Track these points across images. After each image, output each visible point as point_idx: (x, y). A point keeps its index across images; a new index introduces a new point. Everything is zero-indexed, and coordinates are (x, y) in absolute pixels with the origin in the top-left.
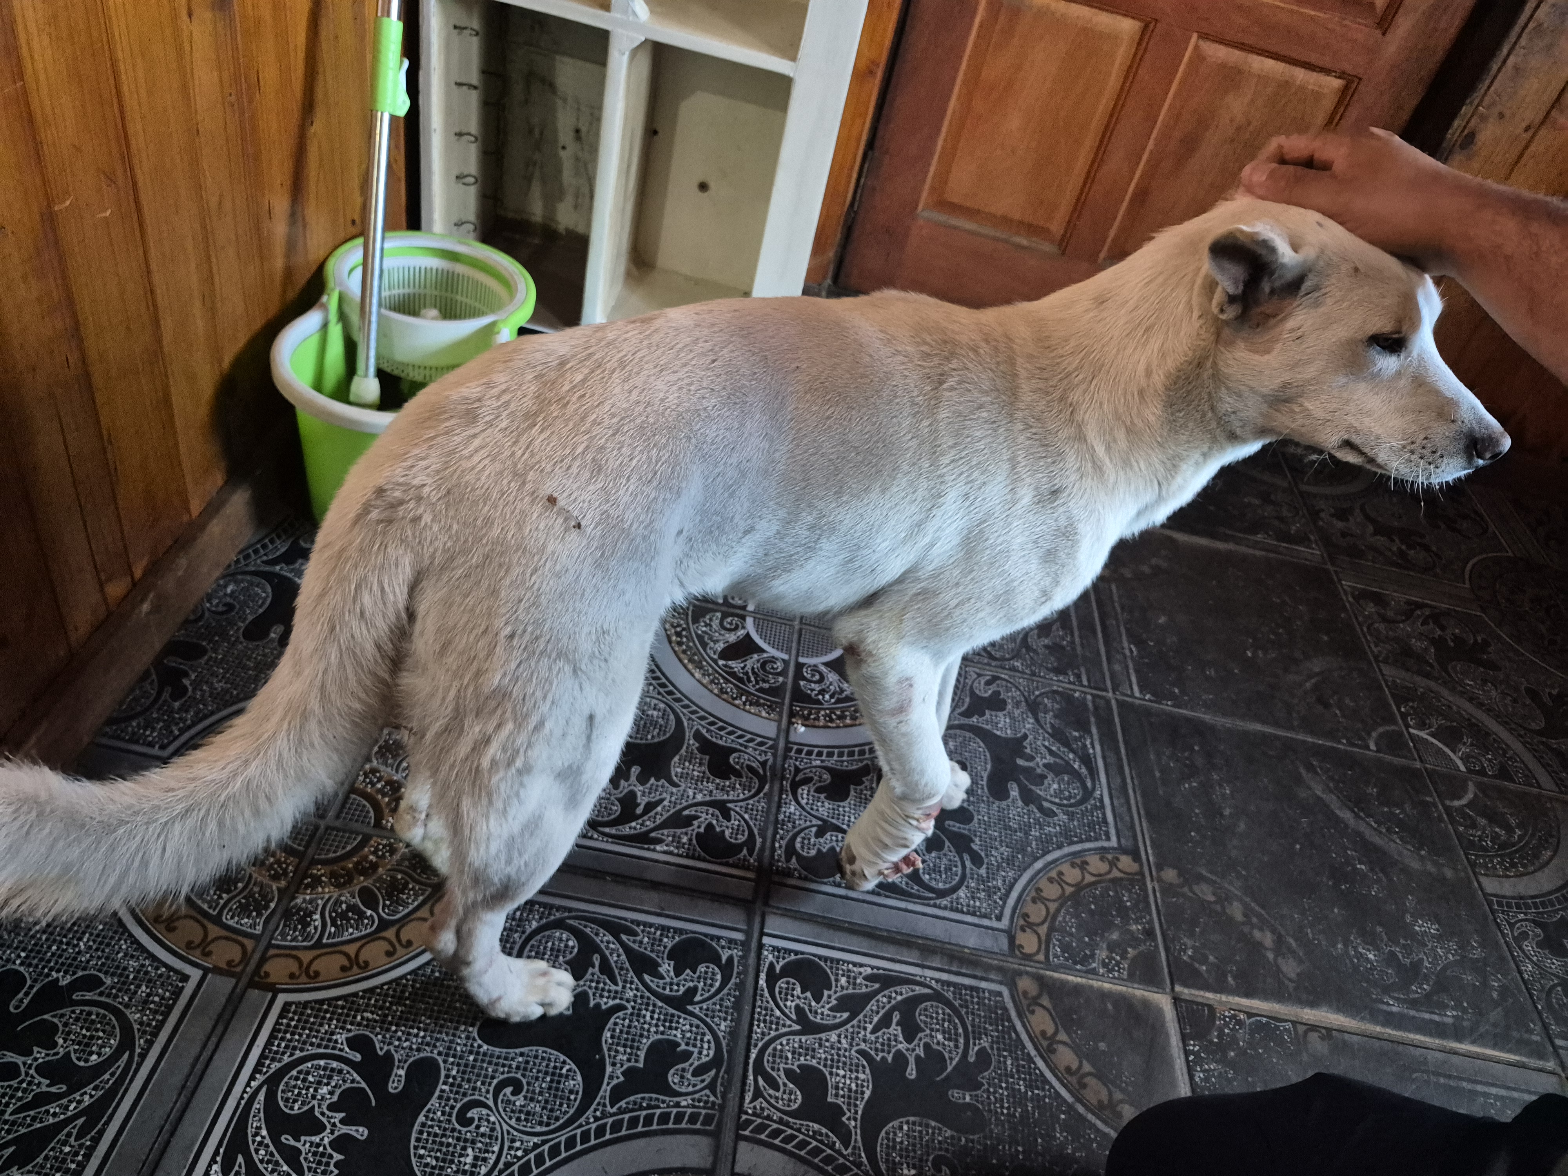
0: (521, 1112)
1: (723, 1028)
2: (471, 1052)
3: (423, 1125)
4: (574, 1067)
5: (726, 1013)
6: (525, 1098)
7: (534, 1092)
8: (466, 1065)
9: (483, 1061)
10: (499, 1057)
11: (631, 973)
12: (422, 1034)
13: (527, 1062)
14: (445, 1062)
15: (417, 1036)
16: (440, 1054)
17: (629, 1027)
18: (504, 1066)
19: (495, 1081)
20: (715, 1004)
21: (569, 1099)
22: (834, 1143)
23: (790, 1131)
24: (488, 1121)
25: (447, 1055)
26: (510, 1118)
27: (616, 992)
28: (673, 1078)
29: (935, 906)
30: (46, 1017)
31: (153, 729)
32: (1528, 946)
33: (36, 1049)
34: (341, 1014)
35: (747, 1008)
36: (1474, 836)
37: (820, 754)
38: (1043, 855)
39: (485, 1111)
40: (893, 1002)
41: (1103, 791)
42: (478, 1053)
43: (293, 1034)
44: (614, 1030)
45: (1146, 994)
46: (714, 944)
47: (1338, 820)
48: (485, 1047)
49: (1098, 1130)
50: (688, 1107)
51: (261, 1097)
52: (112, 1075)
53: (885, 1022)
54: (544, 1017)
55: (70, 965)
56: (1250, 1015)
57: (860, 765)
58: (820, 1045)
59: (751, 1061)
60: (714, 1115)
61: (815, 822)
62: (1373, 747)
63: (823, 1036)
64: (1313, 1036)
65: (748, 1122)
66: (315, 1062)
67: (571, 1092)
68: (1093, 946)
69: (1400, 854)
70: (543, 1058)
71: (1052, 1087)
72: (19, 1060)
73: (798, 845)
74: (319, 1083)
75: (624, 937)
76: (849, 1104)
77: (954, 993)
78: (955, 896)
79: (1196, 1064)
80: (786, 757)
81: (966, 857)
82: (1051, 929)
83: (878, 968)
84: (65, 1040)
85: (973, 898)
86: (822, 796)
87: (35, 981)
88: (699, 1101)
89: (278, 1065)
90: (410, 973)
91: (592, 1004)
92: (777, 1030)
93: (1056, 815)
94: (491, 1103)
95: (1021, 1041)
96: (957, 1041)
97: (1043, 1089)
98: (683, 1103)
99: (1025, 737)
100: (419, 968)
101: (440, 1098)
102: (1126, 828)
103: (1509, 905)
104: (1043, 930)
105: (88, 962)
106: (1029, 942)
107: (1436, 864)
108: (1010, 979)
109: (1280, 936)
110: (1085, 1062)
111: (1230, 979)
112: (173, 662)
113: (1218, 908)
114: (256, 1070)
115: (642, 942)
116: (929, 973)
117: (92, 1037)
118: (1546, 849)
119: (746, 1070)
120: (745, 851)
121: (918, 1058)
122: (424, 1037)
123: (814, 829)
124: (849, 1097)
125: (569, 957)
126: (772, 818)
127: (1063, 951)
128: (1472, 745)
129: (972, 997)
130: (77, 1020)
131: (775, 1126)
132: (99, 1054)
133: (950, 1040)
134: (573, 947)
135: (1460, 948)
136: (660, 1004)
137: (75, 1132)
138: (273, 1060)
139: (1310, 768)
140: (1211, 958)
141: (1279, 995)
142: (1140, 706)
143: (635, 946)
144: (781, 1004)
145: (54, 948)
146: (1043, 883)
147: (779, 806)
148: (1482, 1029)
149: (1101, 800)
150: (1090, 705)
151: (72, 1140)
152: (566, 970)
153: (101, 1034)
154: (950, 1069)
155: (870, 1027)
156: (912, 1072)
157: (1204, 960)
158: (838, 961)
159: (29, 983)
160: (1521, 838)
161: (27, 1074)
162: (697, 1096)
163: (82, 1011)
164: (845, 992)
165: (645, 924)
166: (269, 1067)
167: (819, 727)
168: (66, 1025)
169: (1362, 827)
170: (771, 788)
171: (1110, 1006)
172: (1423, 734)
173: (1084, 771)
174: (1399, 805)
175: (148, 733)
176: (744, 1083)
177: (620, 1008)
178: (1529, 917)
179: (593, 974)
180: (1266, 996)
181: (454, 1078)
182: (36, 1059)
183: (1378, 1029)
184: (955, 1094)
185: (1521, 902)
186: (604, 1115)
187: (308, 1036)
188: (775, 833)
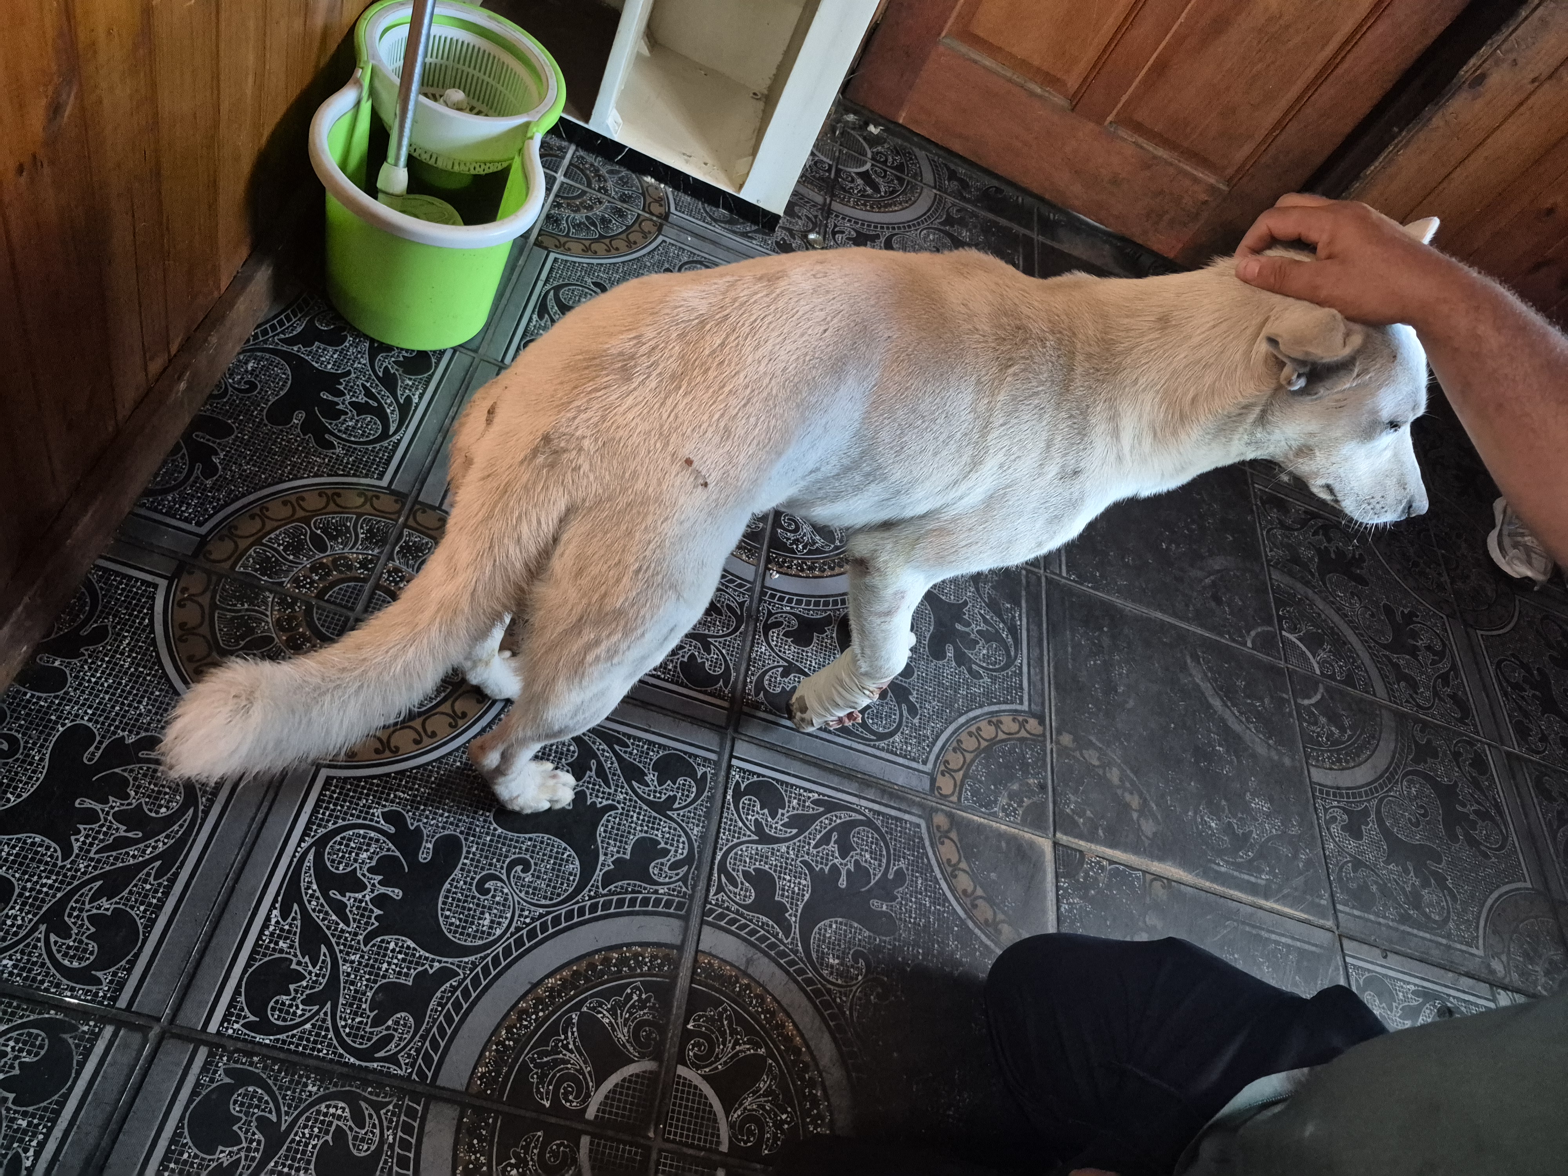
0: (529, 887)
1: (695, 832)
2: (488, 834)
3: (449, 891)
4: (573, 853)
5: (699, 820)
6: (533, 875)
7: (540, 871)
8: (484, 844)
9: (498, 842)
10: (511, 840)
11: (622, 779)
12: (446, 814)
13: (535, 846)
14: (466, 839)
15: (442, 815)
16: (462, 832)
17: (619, 824)
18: (515, 847)
19: (508, 860)
20: (689, 812)
21: (568, 879)
22: (778, 934)
23: (743, 921)
24: (502, 892)
25: (468, 834)
26: (521, 891)
27: (609, 794)
28: (653, 870)
29: (874, 747)
30: (116, 770)
31: (189, 505)
32: (1335, 829)
33: (111, 798)
34: (376, 791)
35: (716, 818)
36: (1314, 732)
37: (790, 601)
38: (966, 712)
39: (499, 884)
40: (833, 824)
41: (1023, 660)
42: (493, 835)
43: (335, 805)
44: (607, 826)
45: (1033, 837)
46: (691, 761)
47: (1210, 706)
48: (500, 830)
49: (982, 942)
50: (664, 894)
51: (311, 856)
52: (181, 826)
53: (826, 840)
54: (550, 809)
55: (134, 726)
56: (1111, 862)
57: (824, 615)
58: (773, 854)
59: (717, 862)
60: (685, 903)
61: (782, 663)
62: (1249, 644)
63: (775, 846)
64: (1157, 884)
65: (712, 911)
66: (356, 831)
67: (570, 874)
68: (996, 793)
69: (1253, 742)
70: (548, 844)
71: (950, 904)
72: (98, 807)
73: (766, 682)
74: (360, 849)
75: (617, 747)
76: (792, 904)
77: (882, 821)
78: (891, 740)
79: (1063, 897)
80: (760, 600)
81: (904, 707)
82: (965, 776)
83: (824, 795)
84: (136, 793)
85: (906, 743)
86: (789, 640)
87: (103, 737)
88: (674, 890)
89: (325, 831)
90: (435, 761)
91: (589, 803)
92: (739, 838)
93: (982, 677)
94: (504, 877)
95: (931, 866)
96: (880, 861)
97: (944, 906)
98: (661, 891)
99: (965, 603)
100: (443, 757)
101: (462, 869)
102: (1038, 695)
103: (1328, 794)
104: (959, 776)
105: (149, 724)
106: (946, 785)
107: (1279, 753)
108: (928, 814)
109: (1145, 800)
110: (978, 888)
111: (1100, 832)
112: (201, 437)
113: (1101, 772)
114: (305, 834)
115: (632, 754)
116: (864, 803)
117: (159, 792)
118: (1367, 749)
119: (712, 869)
120: (721, 683)
121: (849, 871)
122: (448, 817)
123: (780, 669)
124: (792, 898)
125: (570, 760)
126: (746, 655)
127: (972, 796)
128: (1330, 651)
129: (896, 826)
130: (145, 775)
131: (733, 915)
132: (168, 808)
133: (875, 859)
134: (574, 752)
135: (1283, 824)
136: (645, 807)
137: (153, 872)
138: (319, 826)
139: (1195, 658)
140: (1088, 812)
141: (1136, 849)
142: (1065, 585)
143: (626, 756)
144: (744, 817)
145: (117, 708)
146: (964, 737)
147: (752, 646)
148: (1285, 891)
149: (1021, 668)
150: (1024, 581)
151: (151, 879)
152: (568, 771)
153: (167, 790)
154: (873, 882)
155: (813, 843)
156: (843, 883)
157: (1082, 814)
158: (792, 785)
159: (98, 738)
160: (1350, 737)
161: (106, 819)
162: (672, 886)
163: (148, 768)
164: (795, 812)
165: (635, 738)
166: (316, 831)
167: (791, 575)
168: (135, 779)
169: (1227, 715)
170: (747, 627)
171: (1003, 844)
172: (1292, 637)
173: (1010, 640)
174: (1261, 699)
175: (183, 509)
176: (709, 879)
177: (612, 808)
178: (1341, 805)
179: (590, 777)
180: (1126, 848)
181: (474, 854)
182: (112, 807)
183: (1208, 884)
184: (875, 904)
185: (1337, 791)
186: (597, 895)
187: (349, 808)
188: (748, 669)
